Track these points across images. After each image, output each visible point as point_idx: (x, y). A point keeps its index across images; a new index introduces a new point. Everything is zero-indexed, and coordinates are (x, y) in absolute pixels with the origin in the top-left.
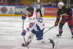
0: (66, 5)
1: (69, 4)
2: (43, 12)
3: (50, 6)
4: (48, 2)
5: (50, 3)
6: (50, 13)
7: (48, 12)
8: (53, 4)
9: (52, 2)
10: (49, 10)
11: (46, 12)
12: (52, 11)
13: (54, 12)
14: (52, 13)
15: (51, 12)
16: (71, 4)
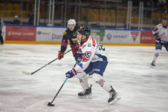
0: (47, 20)
1: (51, 19)
2: (5, 34)
3: (17, 22)
4: (13, 15)
5: (16, 17)
6: (17, 35)
7: (13, 33)
8: (22, 20)
9: (19, 17)
10: (15, 30)
11: (10, 34)
12: (21, 32)
13: (25, 34)
14: (21, 36)
15: (19, 34)
16: (55, 19)
